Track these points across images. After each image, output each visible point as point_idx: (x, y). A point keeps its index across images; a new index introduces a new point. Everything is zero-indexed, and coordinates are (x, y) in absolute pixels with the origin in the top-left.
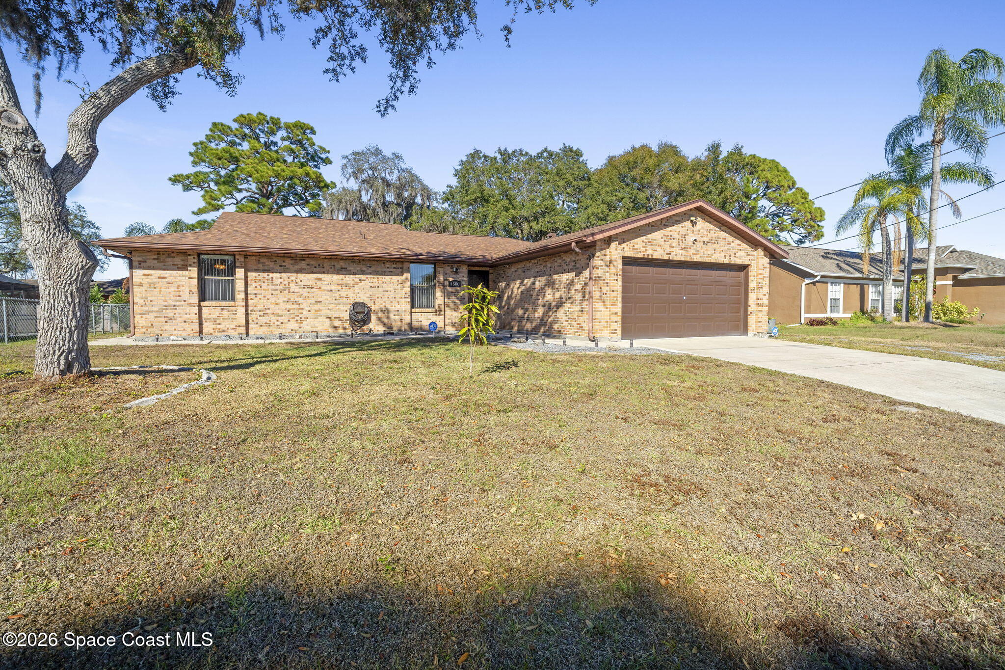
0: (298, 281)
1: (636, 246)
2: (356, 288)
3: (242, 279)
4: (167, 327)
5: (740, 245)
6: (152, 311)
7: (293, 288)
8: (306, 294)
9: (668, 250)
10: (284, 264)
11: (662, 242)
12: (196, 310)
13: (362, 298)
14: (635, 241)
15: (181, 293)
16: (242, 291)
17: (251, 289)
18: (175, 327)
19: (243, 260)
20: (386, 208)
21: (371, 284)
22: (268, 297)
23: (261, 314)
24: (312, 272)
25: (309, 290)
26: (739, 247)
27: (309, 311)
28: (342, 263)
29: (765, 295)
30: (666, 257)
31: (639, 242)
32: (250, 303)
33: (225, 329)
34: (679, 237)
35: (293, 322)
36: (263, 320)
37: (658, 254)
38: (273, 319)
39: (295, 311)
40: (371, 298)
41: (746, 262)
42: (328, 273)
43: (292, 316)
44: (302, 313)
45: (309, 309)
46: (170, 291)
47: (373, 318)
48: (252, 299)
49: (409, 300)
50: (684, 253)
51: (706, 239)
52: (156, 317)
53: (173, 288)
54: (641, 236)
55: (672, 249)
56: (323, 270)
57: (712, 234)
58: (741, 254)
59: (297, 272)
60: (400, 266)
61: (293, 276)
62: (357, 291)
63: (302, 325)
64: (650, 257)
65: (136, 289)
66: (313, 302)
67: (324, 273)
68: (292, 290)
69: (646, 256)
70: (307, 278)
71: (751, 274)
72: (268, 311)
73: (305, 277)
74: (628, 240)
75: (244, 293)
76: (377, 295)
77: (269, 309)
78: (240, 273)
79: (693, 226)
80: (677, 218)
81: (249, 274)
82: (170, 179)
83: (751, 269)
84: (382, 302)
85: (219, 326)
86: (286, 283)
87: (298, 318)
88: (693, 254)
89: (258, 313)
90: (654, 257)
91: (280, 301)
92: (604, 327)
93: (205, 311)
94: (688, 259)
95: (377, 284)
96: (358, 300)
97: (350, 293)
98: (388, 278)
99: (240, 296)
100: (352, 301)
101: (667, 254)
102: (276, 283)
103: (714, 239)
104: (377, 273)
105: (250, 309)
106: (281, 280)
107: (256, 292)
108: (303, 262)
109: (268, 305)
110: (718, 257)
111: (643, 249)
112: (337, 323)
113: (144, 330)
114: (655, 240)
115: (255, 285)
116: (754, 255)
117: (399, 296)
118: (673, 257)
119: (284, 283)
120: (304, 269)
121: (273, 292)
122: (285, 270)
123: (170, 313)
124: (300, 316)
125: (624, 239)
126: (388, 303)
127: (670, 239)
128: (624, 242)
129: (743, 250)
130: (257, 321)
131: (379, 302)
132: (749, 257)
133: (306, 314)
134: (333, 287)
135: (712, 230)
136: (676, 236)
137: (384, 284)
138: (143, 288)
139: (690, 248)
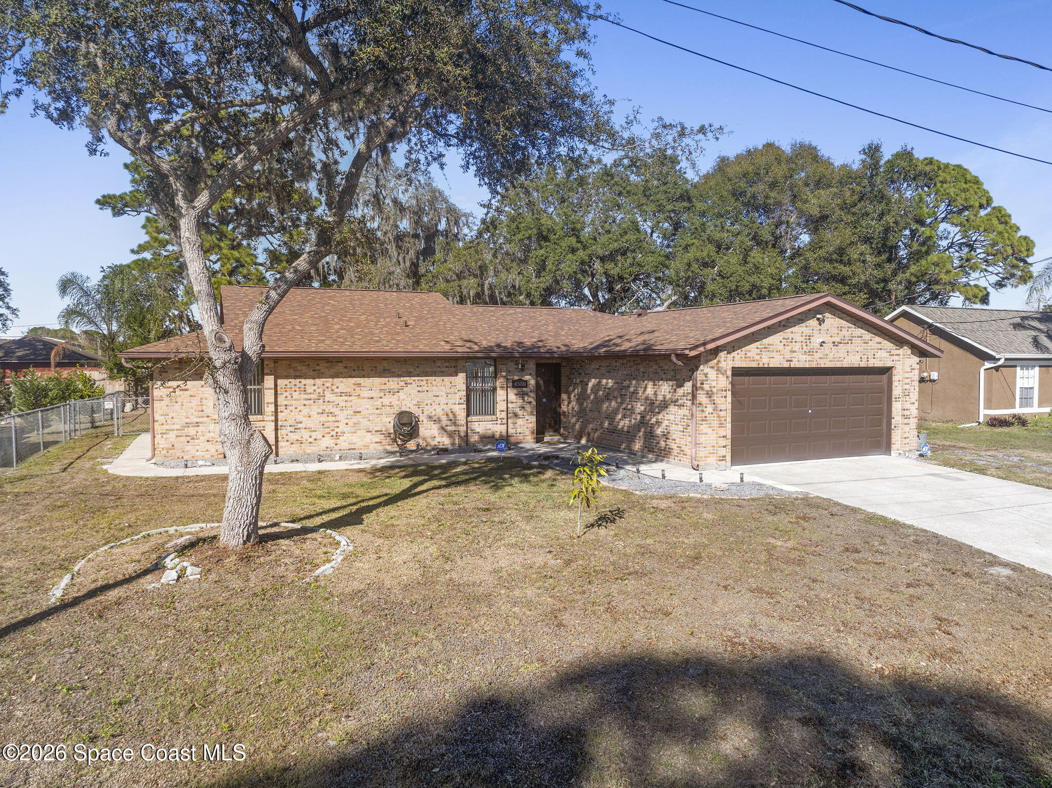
0: (334, 387)
1: (749, 354)
2: (401, 394)
3: (271, 389)
4: (188, 448)
5: (880, 343)
6: (173, 430)
7: (329, 396)
8: (344, 404)
9: (788, 356)
10: (318, 368)
11: (781, 347)
13: (409, 405)
14: (748, 348)
15: (204, 408)
16: (271, 403)
17: (281, 400)
18: (197, 448)
19: (272, 366)
20: (400, 243)
21: (419, 389)
22: (299, 408)
23: (292, 429)
24: (351, 377)
25: (346, 398)
26: (879, 346)
27: (347, 424)
28: (385, 364)
29: (914, 403)
30: (786, 365)
31: (752, 350)
32: (281, 416)
34: (803, 339)
35: (328, 437)
36: (293, 437)
37: (777, 362)
38: (306, 435)
39: (331, 425)
40: (418, 405)
41: (889, 364)
42: (369, 377)
43: (327, 430)
44: (338, 427)
45: (347, 421)
46: (192, 405)
47: (422, 430)
48: (281, 412)
49: (465, 406)
50: (809, 358)
51: (837, 339)
52: (177, 436)
53: (195, 401)
54: (755, 342)
55: (794, 355)
56: (363, 373)
57: (844, 332)
58: (880, 354)
59: (333, 377)
60: (454, 364)
61: (329, 382)
62: (402, 398)
63: (338, 441)
64: (766, 366)
65: (156, 404)
66: (352, 413)
67: (364, 377)
68: (327, 400)
69: (761, 366)
70: (344, 384)
71: (894, 378)
72: (299, 426)
73: (341, 382)
74: (739, 348)
75: (273, 406)
76: (426, 402)
77: (301, 422)
78: (269, 381)
79: (820, 324)
80: (800, 317)
81: (279, 381)
82: (98, 202)
83: (894, 372)
84: (432, 410)
86: (321, 390)
87: (334, 433)
88: (820, 358)
89: (288, 428)
90: (771, 366)
91: (314, 413)
92: (710, 453)
94: (814, 365)
95: (425, 388)
96: (404, 409)
97: (394, 400)
98: (439, 379)
99: (269, 409)
100: (396, 410)
101: (787, 361)
102: (309, 391)
103: (847, 338)
104: (426, 374)
105: (280, 423)
106: (315, 388)
107: (286, 403)
108: (340, 364)
109: (300, 418)
110: (852, 360)
111: (758, 357)
113: (164, 452)
114: (773, 345)
115: (286, 394)
116: (899, 355)
117: (453, 401)
118: (795, 364)
119: (318, 391)
120: (342, 373)
121: (305, 402)
122: (320, 375)
123: (192, 431)
124: (336, 430)
125: (734, 347)
126: (439, 412)
127: (792, 342)
128: (734, 351)
129: (884, 349)
130: (286, 438)
131: (429, 410)
132: (892, 358)
133: (342, 427)
134: (374, 394)
135: (844, 327)
136: (798, 338)
137: (435, 388)
138: (164, 403)
139: (817, 352)
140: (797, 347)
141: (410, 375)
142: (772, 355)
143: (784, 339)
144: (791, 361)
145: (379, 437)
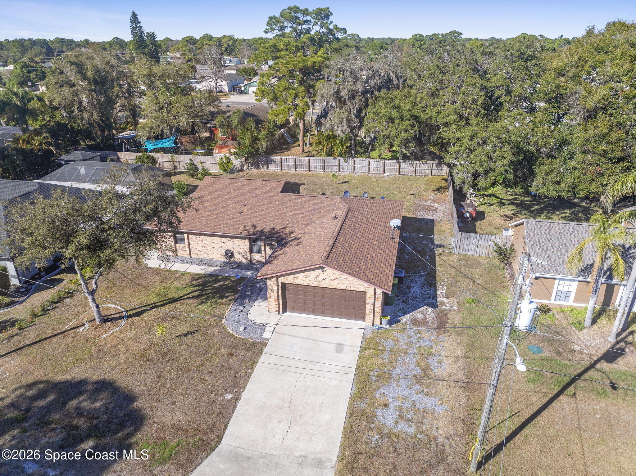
0: (206, 239)
1: (289, 279)
2: (227, 243)
3: (187, 238)
5: (358, 281)
8: (209, 245)
9: (307, 281)
11: (303, 278)
13: (230, 247)
17: (190, 241)
21: (233, 242)
22: (196, 244)
23: (194, 250)
25: (210, 243)
27: (211, 251)
30: (306, 284)
32: (191, 246)
33: (184, 254)
35: (205, 254)
37: (301, 283)
38: (199, 252)
39: (206, 250)
40: (233, 248)
42: (216, 237)
43: (205, 252)
44: (208, 251)
47: (235, 256)
49: (249, 250)
50: (317, 283)
51: (333, 278)
54: (291, 275)
55: (310, 281)
57: (337, 276)
61: (204, 237)
62: (227, 245)
63: (208, 256)
64: (297, 283)
66: (212, 247)
67: (214, 237)
68: (204, 242)
69: (294, 283)
70: (209, 238)
74: (284, 276)
76: (236, 247)
77: (197, 248)
79: (323, 272)
81: (189, 236)
85: (182, 253)
86: (202, 240)
87: (207, 253)
88: (324, 284)
90: (299, 284)
91: (200, 246)
93: (177, 247)
94: (320, 286)
95: (235, 243)
96: (229, 249)
97: (225, 245)
98: (240, 240)
99: (187, 243)
100: (226, 249)
102: (198, 239)
103: (338, 278)
104: (235, 238)
105: (191, 248)
106: (200, 239)
107: (192, 242)
110: (342, 286)
111: (293, 280)
114: (300, 277)
116: (370, 287)
117: (245, 248)
118: (310, 285)
121: (197, 242)
122: (200, 235)
126: (241, 251)
127: (309, 277)
128: (281, 277)
130: (193, 253)
131: (237, 250)
132: (366, 288)
134: (218, 242)
136: (312, 276)
137: (239, 243)
139: (322, 281)
140: (312, 279)
141: (230, 238)
142: (300, 280)
143: (305, 275)
145: (221, 256)
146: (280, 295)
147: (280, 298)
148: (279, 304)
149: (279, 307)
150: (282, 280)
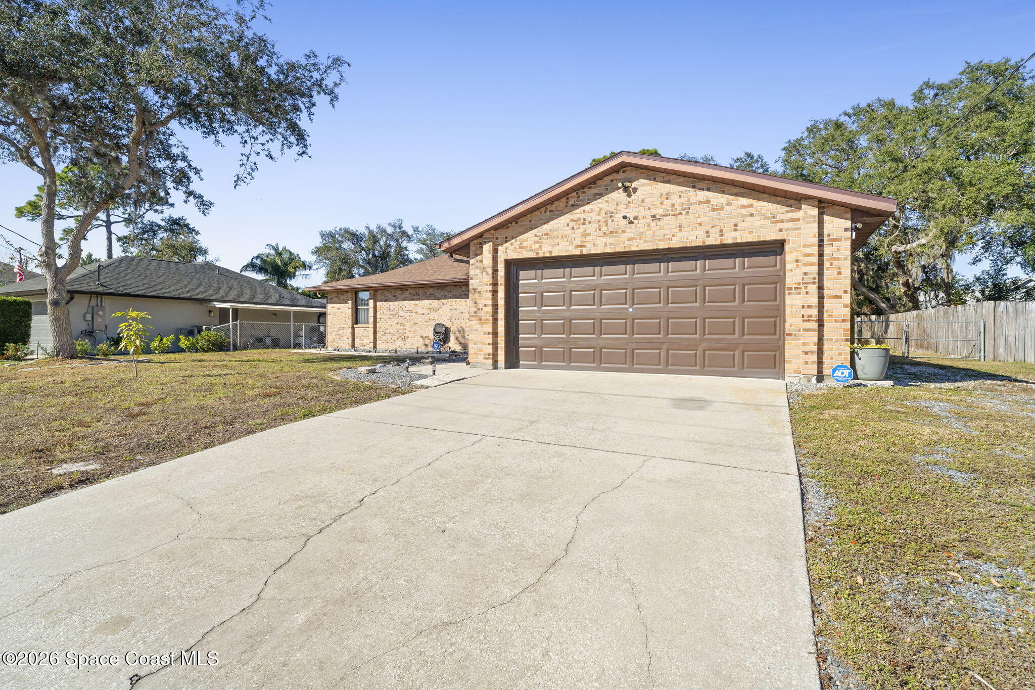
0: (404, 307)
1: (525, 244)
2: (440, 311)
3: (372, 308)
5: (751, 206)
6: (334, 331)
7: (401, 312)
8: (408, 318)
9: (578, 241)
10: (396, 294)
11: (568, 231)
12: (350, 330)
13: (443, 320)
14: (525, 236)
15: (346, 319)
16: (372, 316)
17: (378, 315)
21: (451, 307)
22: (387, 320)
23: (383, 333)
24: (412, 300)
25: (410, 314)
27: (410, 331)
28: (431, 291)
29: (839, 297)
30: (576, 252)
31: (529, 237)
32: (378, 325)
33: (365, 344)
35: (400, 340)
36: (384, 338)
38: (390, 337)
39: (402, 331)
40: (450, 320)
41: (771, 235)
42: (422, 300)
43: (400, 335)
44: (405, 333)
45: (410, 329)
46: (341, 317)
47: (452, 337)
48: (378, 322)
50: (610, 240)
51: (658, 212)
52: (335, 335)
53: (343, 315)
54: (532, 229)
55: (588, 238)
56: (419, 297)
57: (674, 199)
59: (403, 300)
61: (401, 303)
62: (440, 314)
64: (547, 255)
65: (329, 317)
66: (413, 324)
67: (419, 299)
68: (400, 315)
69: (541, 255)
70: (409, 304)
71: (787, 259)
72: (387, 331)
74: (513, 238)
75: (373, 318)
76: (455, 317)
77: (387, 329)
78: (371, 303)
79: (629, 195)
80: (596, 191)
81: (378, 304)
83: (786, 247)
84: (459, 323)
85: (362, 342)
87: (403, 337)
88: (630, 239)
89: (381, 333)
90: (553, 255)
91: (393, 324)
93: (356, 330)
94: (619, 249)
95: (455, 307)
97: (436, 315)
99: (372, 320)
100: (435, 322)
101: (577, 247)
102: (391, 309)
103: (679, 207)
104: (456, 297)
105: (378, 329)
106: (394, 307)
107: (380, 317)
108: (407, 292)
109: (387, 326)
111: (536, 246)
112: (427, 342)
113: (331, 345)
114: (556, 230)
115: (381, 311)
116: (798, 220)
118: (589, 250)
119: (396, 309)
120: (408, 297)
121: (390, 316)
122: (396, 299)
123: (341, 332)
124: (405, 335)
125: (506, 238)
127: (584, 224)
128: (506, 242)
129: (759, 215)
130: (380, 339)
131: (456, 323)
132: (780, 226)
133: (408, 334)
134: (425, 311)
135: (674, 194)
136: (594, 217)
137: (461, 307)
138: (331, 316)
139: (624, 232)
140: (591, 229)
141: (445, 297)
142: (556, 241)
143: (572, 221)
144: (584, 246)
146: (501, 302)
147: (501, 315)
148: (495, 334)
149: (495, 345)
150: (511, 250)
